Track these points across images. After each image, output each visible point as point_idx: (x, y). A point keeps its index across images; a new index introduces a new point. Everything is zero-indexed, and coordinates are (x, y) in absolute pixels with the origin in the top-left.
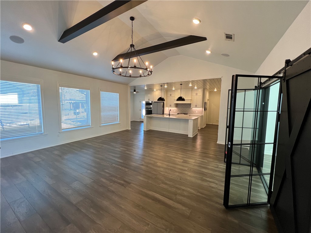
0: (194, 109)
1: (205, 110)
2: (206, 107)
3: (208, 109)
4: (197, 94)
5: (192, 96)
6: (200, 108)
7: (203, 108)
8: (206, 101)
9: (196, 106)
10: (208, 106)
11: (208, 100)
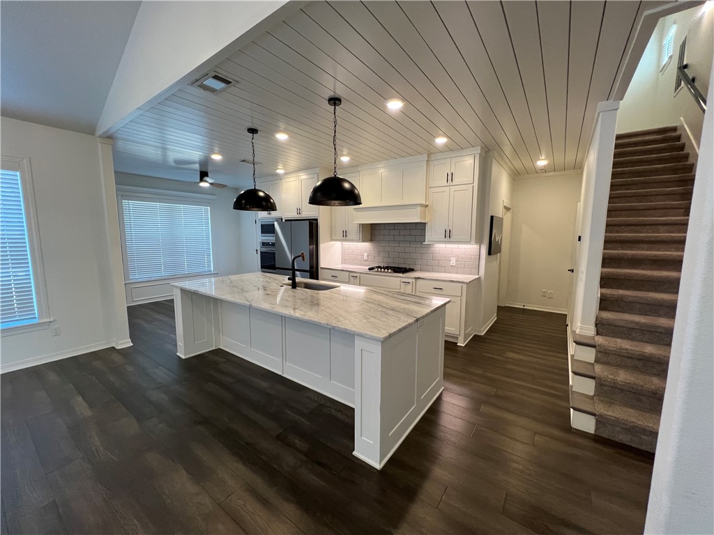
0: (442, 248)
1: (490, 253)
2: (496, 237)
3: (505, 247)
4: (450, 177)
5: (428, 187)
6: (469, 242)
7: (479, 241)
8: (499, 212)
9: (448, 235)
10: (505, 237)
11: (507, 209)
